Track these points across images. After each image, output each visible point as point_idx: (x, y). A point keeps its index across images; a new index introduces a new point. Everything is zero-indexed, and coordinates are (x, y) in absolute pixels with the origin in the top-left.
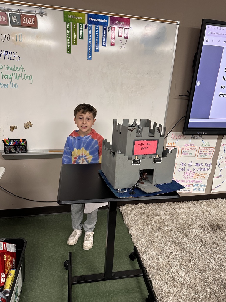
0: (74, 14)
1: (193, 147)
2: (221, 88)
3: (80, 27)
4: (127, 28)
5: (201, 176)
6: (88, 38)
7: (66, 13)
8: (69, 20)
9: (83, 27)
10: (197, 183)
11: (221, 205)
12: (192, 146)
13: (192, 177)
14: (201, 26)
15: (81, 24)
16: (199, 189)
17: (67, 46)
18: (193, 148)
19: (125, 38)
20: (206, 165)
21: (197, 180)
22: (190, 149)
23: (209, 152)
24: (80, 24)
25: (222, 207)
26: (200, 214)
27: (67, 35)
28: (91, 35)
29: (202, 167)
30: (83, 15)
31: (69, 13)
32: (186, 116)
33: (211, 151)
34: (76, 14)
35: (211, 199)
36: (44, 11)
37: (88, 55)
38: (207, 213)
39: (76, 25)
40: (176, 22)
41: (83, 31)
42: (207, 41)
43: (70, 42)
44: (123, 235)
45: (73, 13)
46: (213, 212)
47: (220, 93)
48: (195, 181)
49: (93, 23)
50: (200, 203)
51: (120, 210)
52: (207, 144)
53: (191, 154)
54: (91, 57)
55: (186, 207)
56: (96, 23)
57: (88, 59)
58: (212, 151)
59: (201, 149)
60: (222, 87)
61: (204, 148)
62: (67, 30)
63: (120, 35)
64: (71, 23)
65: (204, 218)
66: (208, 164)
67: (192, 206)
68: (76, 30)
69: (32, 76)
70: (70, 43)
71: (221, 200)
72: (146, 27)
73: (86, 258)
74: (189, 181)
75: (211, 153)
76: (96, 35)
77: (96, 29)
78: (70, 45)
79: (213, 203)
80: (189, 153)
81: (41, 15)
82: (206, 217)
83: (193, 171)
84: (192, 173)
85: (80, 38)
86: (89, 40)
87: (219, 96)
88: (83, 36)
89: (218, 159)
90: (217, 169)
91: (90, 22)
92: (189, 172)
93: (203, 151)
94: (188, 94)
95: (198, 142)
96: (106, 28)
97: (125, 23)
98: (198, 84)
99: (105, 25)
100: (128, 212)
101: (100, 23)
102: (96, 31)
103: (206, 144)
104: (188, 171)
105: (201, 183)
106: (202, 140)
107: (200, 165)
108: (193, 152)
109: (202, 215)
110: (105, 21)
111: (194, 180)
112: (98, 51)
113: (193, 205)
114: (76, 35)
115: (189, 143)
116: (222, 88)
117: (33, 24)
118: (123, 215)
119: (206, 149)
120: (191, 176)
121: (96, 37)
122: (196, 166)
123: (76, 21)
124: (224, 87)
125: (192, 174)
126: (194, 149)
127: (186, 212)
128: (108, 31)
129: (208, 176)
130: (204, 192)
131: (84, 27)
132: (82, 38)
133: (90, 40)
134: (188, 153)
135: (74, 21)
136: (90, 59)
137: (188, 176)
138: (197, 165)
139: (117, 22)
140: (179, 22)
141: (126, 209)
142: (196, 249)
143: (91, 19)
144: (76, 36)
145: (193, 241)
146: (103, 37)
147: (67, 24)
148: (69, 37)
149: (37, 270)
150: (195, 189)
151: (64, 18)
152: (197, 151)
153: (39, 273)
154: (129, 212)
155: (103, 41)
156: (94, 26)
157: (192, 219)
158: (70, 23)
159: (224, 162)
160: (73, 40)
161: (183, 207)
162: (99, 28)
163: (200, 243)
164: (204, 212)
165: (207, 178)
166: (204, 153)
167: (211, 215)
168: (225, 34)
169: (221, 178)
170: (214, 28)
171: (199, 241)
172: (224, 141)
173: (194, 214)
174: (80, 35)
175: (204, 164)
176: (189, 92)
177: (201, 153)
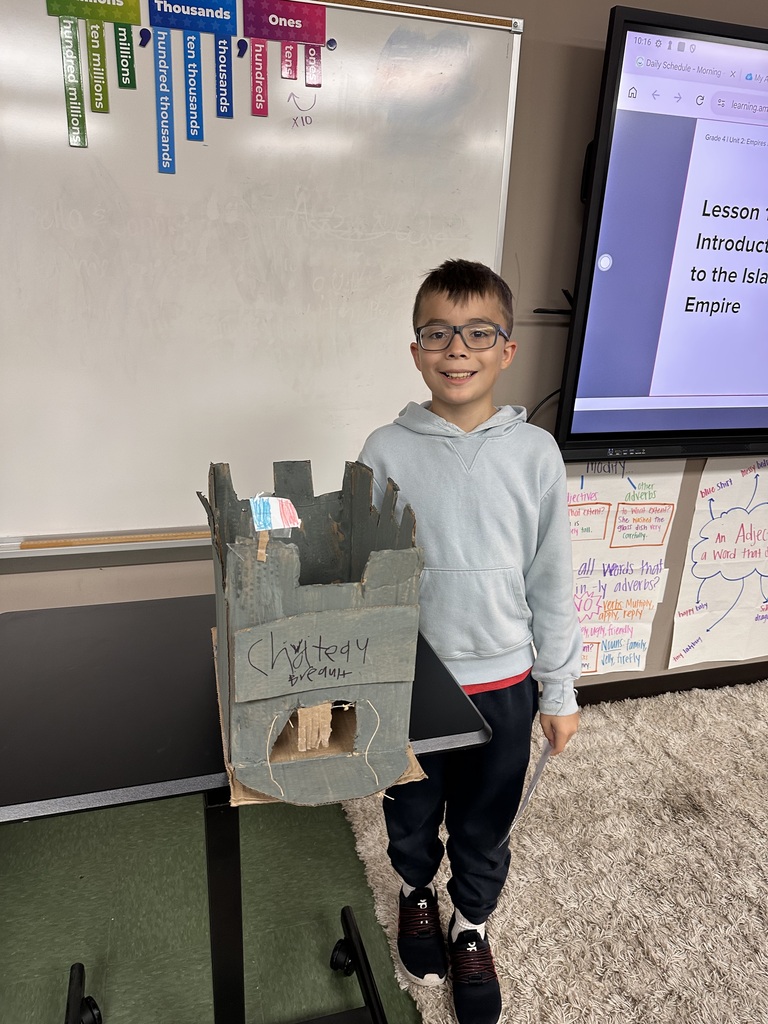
1: (593, 504)
2: (693, 280)
3: (117, 38)
4: (313, 47)
5: (629, 608)
6: (158, 83)
8: (71, 8)
9: (130, 40)
10: (614, 638)
11: (704, 714)
12: (590, 501)
13: (595, 617)
14: (605, 39)
15: (122, 26)
16: (624, 660)
17: (69, 118)
18: (594, 507)
19: (308, 85)
20: (645, 568)
21: (616, 625)
22: (582, 512)
23: (653, 521)
24: (117, 26)
25: (709, 721)
26: (630, 755)
27: (66, 73)
28: (169, 72)
29: (630, 578)
32: (561, 391)
33: (660, 516)
35: (668, 694)
37: (160, 153)
38: (655, 752)
39: (101, 31)
40: (509, 24)
41: (132, 55)
42: (632, 96)
43: (80, 99)
46: (677, 743)
47: (689, 298)
48: (607, 628)
49: (173, 21)
50: (628, 711)
52: (647, 491)
53: (588, 530)
54: (172, 163)
56: (187, 22)
57: (162, 170)
58: (666, 516)
59: (624, 511)
60: (696, 274)
61: (634, 507)
62: (63, 50)
63: (288, 71)
64: (81, 23)
65: (645, 770)
66: (653, 564)
67: (601, 722)
68: (102, 51)
70: (82, 106)
71: (703, 692)
73: (179, 977)
74: (586, 631)
75: (659, 524)
76: (187, 73)
77: (186, 49)
78: (83, 113)
79: (676, 707)
80: (579, 528)
82: (651, 767)
83: (597, 593)
84: (595, 600)
85: (121, 85)
86: (159, 94)
87: (687, 310)
88: (132, 76)
89: (691, 544)
90: (688, 582)
91: (160, 19)
92: (584, 599)
93: (630, 516)
94: (567, 306)
95: (611, 486)
96: (229, 45)
97: (307, 24)
98: (604, 262)
99: (223, 31)
101: (201, 24)
102: (186, 54)
103: (641, 491)
104: (579, 595)
105: (628, 635)
106: (625, 479)
107: (622, 571)
108: (596, 522)
109: (635, 761)
110: (221, 14)
111: (603, 625)
112: (200, 137)
113: (603, 719)
114: (105, 72)
115: (580, 492)
116: (695, 277)
119: (644, 511)
120: (592, 610)
121: (187, 79)
122: (608, 573)
123: (102, 12)
124: (701, 276)
125: (594, 605)
126: (597, 512)
127: (579, 750)
128: (239, 55)
129: (655, 608)
130: (642, 668)
131: (137, 39)
132: (132, 85)
133: (164, 94)
134: (577, 527)
135: (94, 14)
136: (171, 170)
137: (581, 614)
138: (611, 571)
139: (274, 20)
140: (520, 23)
143: (162, 5)
144: (105, 76)
145: (605, 870)
146: (218, 79)
147: (61, 24)
148: (73, 81)
150: (610, 658)
152: (611, 519)
155: (219, 98)
156: (177, 35)
157: (600, 776)
159: (710, 556)
160: (92, 91)
162: (197, 43)
163: (631, 877)
164: (643, 746)
165: (650, 614)
166: (635, 525)
167: (669, 755)
168: (700, 70)
169: (704, 614)
170: (658, 44)
171: (627, 869)
172: (708, 479)
173: (607, 755)
174: (120, 72)
175: (637, 566)
176: (572, 294)
177: (625, 524)
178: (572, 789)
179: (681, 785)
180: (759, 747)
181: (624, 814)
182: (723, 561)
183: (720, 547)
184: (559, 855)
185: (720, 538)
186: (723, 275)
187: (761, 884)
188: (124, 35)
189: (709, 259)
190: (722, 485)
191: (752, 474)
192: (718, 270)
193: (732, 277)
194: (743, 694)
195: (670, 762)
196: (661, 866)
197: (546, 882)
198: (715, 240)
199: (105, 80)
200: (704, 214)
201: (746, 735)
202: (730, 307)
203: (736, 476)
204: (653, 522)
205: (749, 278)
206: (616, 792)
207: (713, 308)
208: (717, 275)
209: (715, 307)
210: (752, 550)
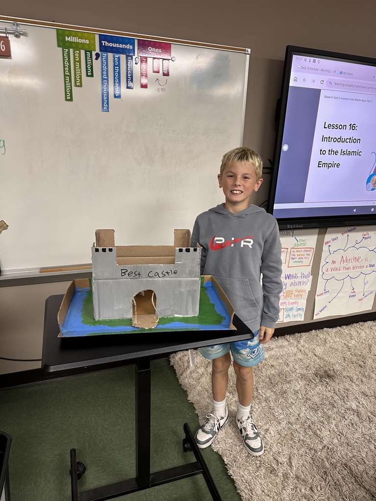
0: (76, 35)
2: (321, 154)
3: (86, 56)
4: (166, 59)
5: (297, 293)
6: (102, 75)
7: (60, 32)
8: (68, 44)
9: (91, 57)
10: (290, 306)
11: (330, 338)
13: (283, 298)
14: (284, 56)
15: (88, 51)
16: (295, 316)
17: (66, 89)
19: (164, 75)
20: (303, 275)
21: (291, 301)
24: (86, 52)
25: (331, 341)
26: (300, 356)
27: (65, 71)
28: (107, 70)
29: (297, 280)
30: (92, 36)
31: (67, 33)
32: (268, 201)
33: (308, 253)
34: (80, 34)
35: (314, 331)
36: (22, 28)
37: (103, 103)
38: (310, 354)
39: (80, 54)
40: (245, 50)
41: (92, 63)
42: (295, 80)
43: (70, 81)
44: (178, 406)
45: (73, 34)
46: (319, 350)
47: (319, 162)
48: (287, 302)
49: (109, 49)
50: (297, 338)
51: (169, 362)
52: (303, 242)
54: (108, 108)
55: (277, 347)
56: (115, 50)
57: (104, 110)
58: (311, 253)
59: (294, 251)
60: (322, 152)
61: (297, 249)
62: (64, 61)
63: (156, 70)
64: (71, 50)
65: (306, 362)
66: (306, 274)
67: (286, 343)
68: (80, 61)
69: (4, 141)
70: (71, 84)
71: (329, 330)
72: (197, 57)
73: (120, 453)
76: (114, 71)
77: (114, 61)
78: (71, 87)
79: (317, 336)
81: (17, 36)
82: (309, 361)
85: (87, 76)
86: (103, 79)
87: (319, 167)
88: (92, 72)
89: (321, 265)
90: (321, 281)
91: (104, 49)
93: (296, 254)
94: (269, 165)
95: (288, 241)
96: (132, 59)
97: (164, 51)
98: (285, 148)
99: (129, 53)
100: (184, 365)
101: (120, 51)
102: (114, 63)
103: (300, 243)
105: (296, 305)
107: (293, 277)
109: (302, 358)
110: (129, 47)
111: (286, 301)
112: (119, 97)
114: (81, 70)
117: (4, 50)
118: (175, 370)
119: (301, 251)
121: (114, 73)
122: (287, 278)
123: (80, 46)
124: (324, 152)
127: (278, 355)
128: (136, 64)
129: (308, 293)
130: (302, 319)
131: (94, 57)
132: (92, 76)
133: (105, 79)
135: (77, 47)
136: (107, 110)
138: (289, 277)
139: (150, 49)
140: (249, 50)
141: (180, 359)
142: (299, 415)
143: (105, 43)
144: (81, 72)
146: (127, 73)
147: (63, 51)
148: (68, 74)
149: (33, 485)
150: (289, 315)
151: (58, 41)
152: (288, 255)
153: (37, 491)
154: (186, 364)
155: (127, 81)
156: (110, 55)
157: (288, 365)
158: (69, 50)
159: (330, 270)
160: (75, 78)
161: (272, 346)
162: (119, 58)
163: (305, 404)
164: (305, 352)
165: (306, 296)
166: (298, 257)
167: (316, 355)
168: (322, 70)
169: (327, 295)
170: (305, 60)
171: (303, 401)
172: (328, 237)
173: (290, 356)
174: (87, 70)
175: (299, 275)
176: (272, 161)
177: (294, 257)
178: (277, 371)
179: (322, 367)
180: (353, 351)
181: (299, 380)
182: (335, 272)
183: (333, 266)
184: (274, 397)
185: (334, 262)
186: (333, 152)
187: (357, 404)
188: (89, 55)
189: (327, 146)
190: (334, 240)
191: (346, 235)
192: (331, 150)
193: (336, 153)
194: (345, 330)
195: (317, 358)
196: (316, 399)
197: (270, 408)
198: (329, 138)
199: (81, 73)
200: (325, 128)
201: (348, 346)
202: (336, 165)
203: (339, 235)
204: (306, 256)
205: (343, 153)
206: (295, 371)
207: (329, 165)
208: (330, 152)
209: (330, 165)
210: (347, 267)
